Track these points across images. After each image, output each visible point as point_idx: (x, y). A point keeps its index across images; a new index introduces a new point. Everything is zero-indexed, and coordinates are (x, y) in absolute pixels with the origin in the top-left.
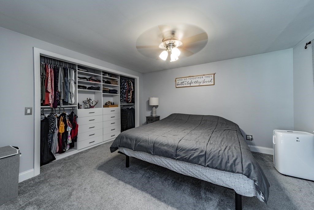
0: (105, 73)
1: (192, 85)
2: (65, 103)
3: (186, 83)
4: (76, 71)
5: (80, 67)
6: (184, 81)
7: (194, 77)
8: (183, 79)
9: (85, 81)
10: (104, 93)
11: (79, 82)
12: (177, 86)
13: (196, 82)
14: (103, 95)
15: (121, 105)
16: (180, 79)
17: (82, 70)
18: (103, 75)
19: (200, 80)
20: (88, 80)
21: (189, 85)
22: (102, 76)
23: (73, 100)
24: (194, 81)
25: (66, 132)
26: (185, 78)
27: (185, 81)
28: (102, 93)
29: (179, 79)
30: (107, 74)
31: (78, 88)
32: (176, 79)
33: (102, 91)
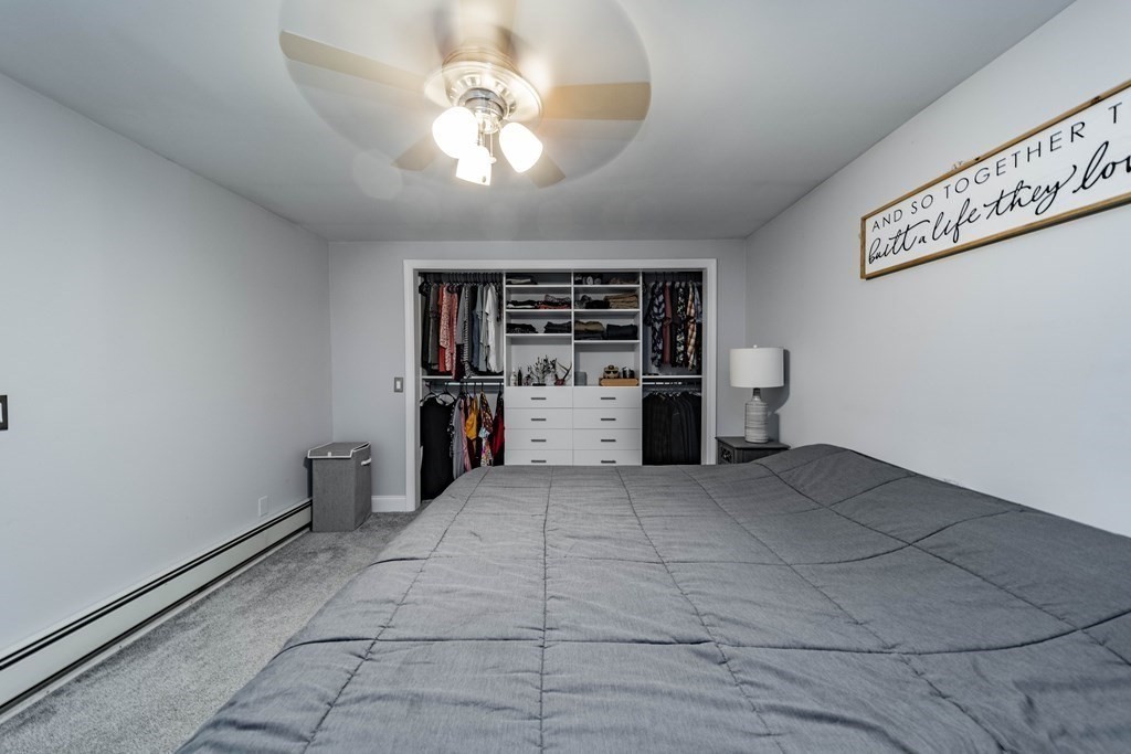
0: (582, 276)
1: (969, 234)
2: (476, 371)
3: (926, 230)
4: (501, 288)
5: (512, 275)
6: (912, 221)
7: (991, 163)
8: (906, 206)
9: (529, 310)
10: (579, 339)
11: (510, 316)
12: (870, 269)
13: (1005, 203)
14: (575, 344)
15: (644, 380)
16: (885, 214)
17: (518, 281)
18: (576, 283)
19: (1040, 171)
20: (536, 308)
21: (946, 243)
22: (572, 286)
23: (492, 361)
24: (982, 195)
25: (479, 440)
26: (918, 198)
27: (922, 214)
28: (573, 341)
29: (879, 218)
30: (590, 278)
31: (507, 332)
32: (864, 219)
33: (572, 335)
